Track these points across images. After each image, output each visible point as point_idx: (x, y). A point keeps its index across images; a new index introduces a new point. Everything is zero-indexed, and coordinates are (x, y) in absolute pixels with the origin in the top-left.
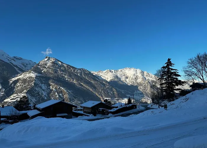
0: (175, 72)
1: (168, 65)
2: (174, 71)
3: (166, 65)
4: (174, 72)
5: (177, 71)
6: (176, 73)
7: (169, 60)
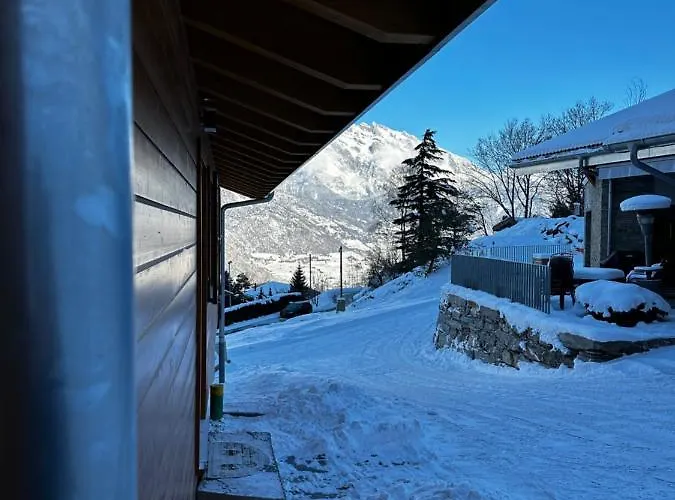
0: (445, 180)
1: (423, 154)
2: (442, 176)
3: (417, 153)
4: (442, 180)
5: (451, 177)
6: (449, 183)
7: (428, 135)
